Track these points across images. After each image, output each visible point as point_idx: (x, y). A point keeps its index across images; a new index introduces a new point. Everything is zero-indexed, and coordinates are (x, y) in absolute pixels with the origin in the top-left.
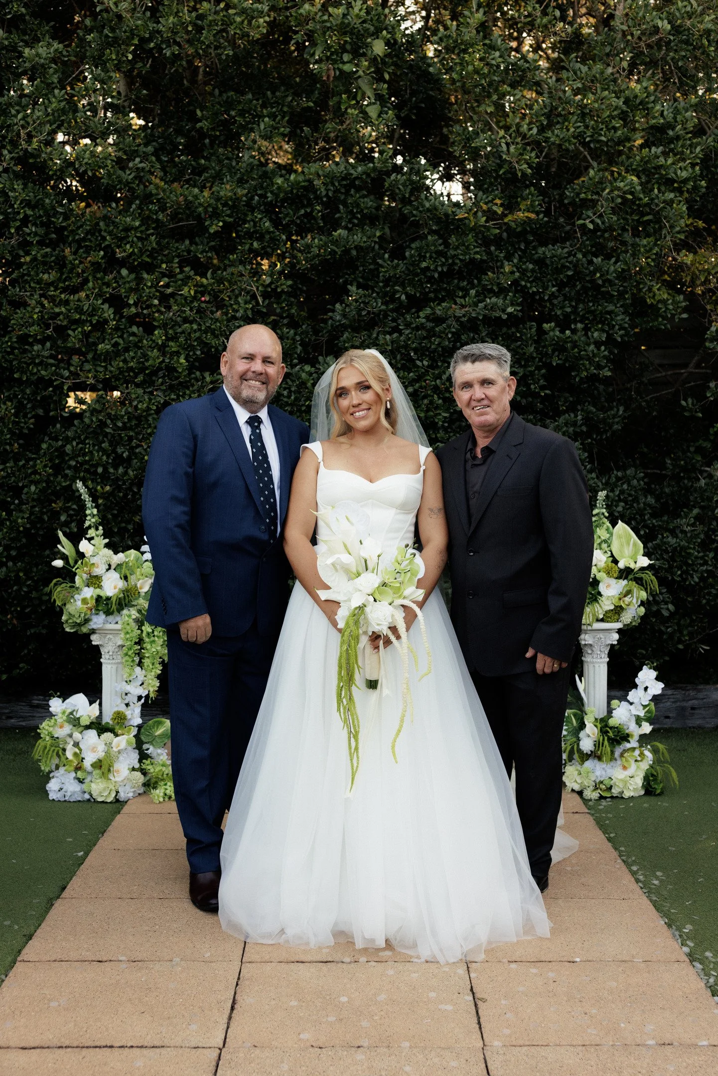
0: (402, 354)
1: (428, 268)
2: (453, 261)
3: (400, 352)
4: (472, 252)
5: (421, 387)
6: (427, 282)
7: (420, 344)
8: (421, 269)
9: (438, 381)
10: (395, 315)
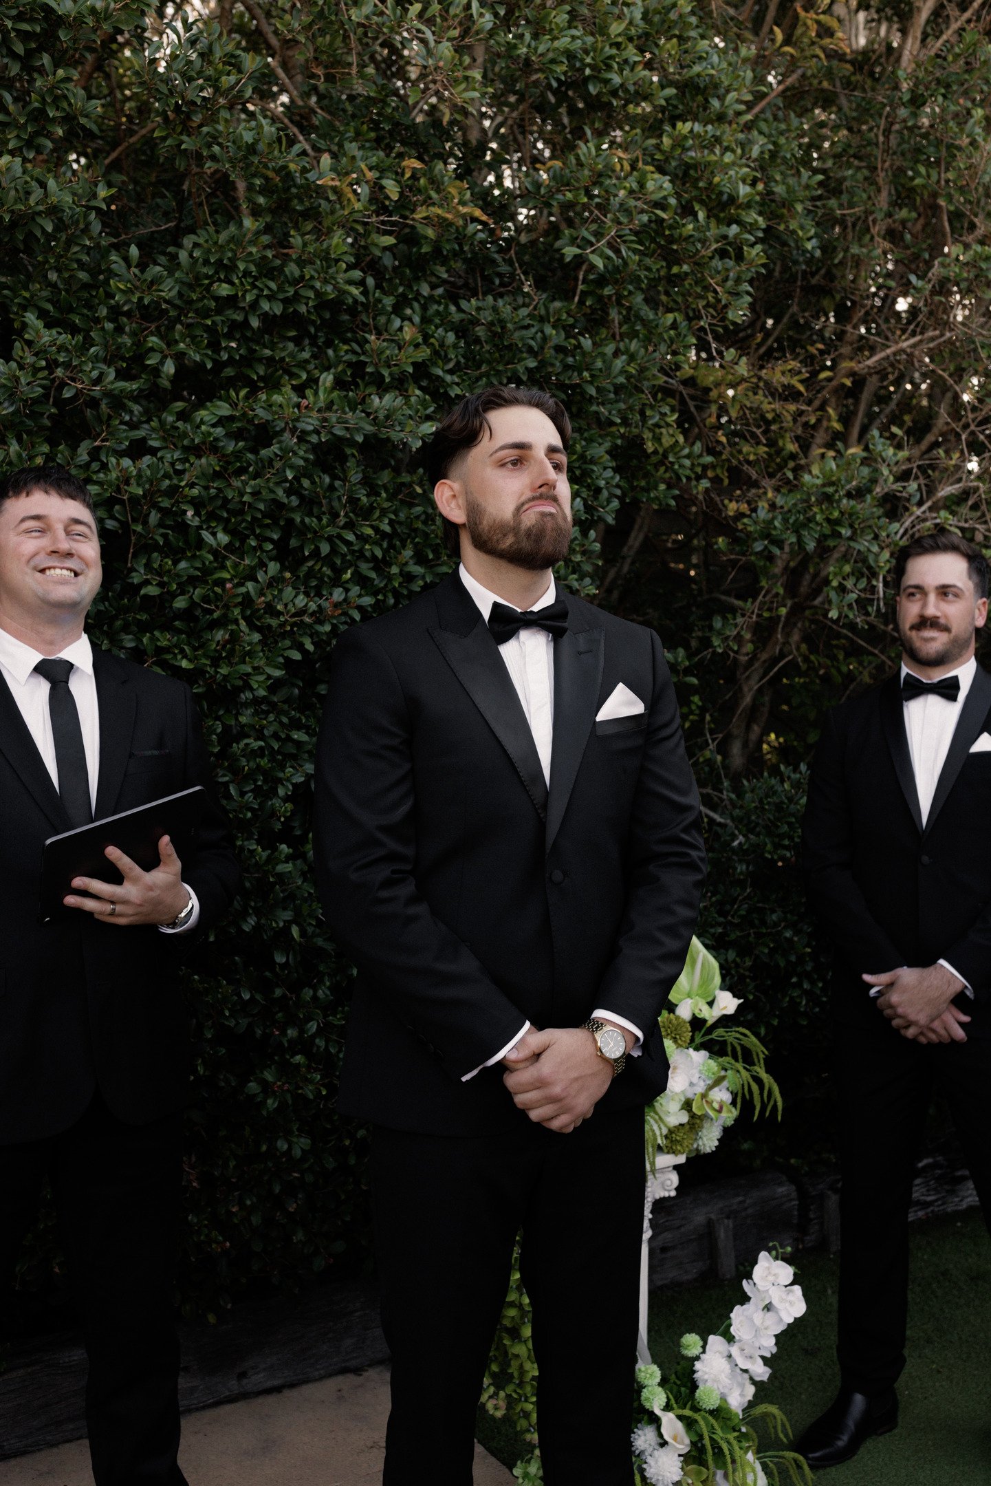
0: (160, 510)
1: (232, 301)
2: (296, 292)
3: (155, 505)
4: (341, 278)
5: (206, 599)
6: (230, 337)
7: (207, 488)
8: (217, 299)
9: (250, 585)
10: (137, 408)
